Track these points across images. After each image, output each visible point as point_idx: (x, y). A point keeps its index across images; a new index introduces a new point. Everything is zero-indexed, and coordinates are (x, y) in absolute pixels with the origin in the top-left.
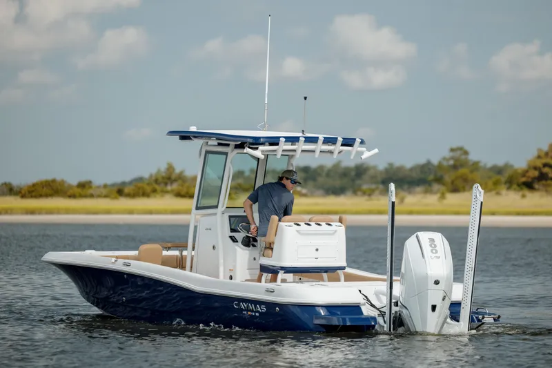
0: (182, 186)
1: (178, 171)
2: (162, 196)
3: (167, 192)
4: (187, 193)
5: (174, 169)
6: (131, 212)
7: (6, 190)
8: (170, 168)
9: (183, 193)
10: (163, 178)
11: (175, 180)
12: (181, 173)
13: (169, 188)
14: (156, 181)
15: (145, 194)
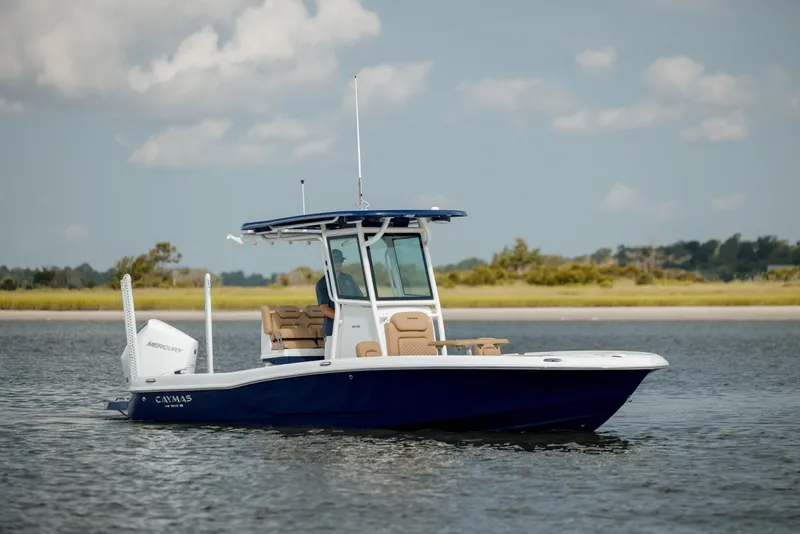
0: (538, 269)
1: (530, 249)
2: (512, 283)
3: (517, 278)
4: (544, 279)
5: (526, 248)
6: (473, 305)
7: (302, 277)
8: (521, 245)
9: (538, 279)
10: (512, 259)
11: (528, 262)
12: (536, 252)
13: (520, 272)
14: (502, 263)
15: (488, 281)
